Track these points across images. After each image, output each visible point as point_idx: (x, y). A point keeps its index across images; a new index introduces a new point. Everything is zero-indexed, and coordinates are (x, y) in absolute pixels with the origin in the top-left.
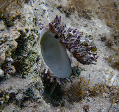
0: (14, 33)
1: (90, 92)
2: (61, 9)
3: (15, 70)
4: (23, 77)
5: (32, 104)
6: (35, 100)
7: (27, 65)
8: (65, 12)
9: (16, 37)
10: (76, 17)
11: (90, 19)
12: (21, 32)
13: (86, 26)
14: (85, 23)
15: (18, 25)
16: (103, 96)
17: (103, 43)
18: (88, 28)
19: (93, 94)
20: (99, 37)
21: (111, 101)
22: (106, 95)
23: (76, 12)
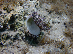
0: (10, 15)
1: (47, 42)
2: (47, 11)
3: (10, 28)
4: (15, 31)
5: (18, 41)
6: (19, 40)
7: (16, 27)
8: (49, 12)
9: (10, 16)
10: (54, 14)
11: (61, 15)
12: (13, 15)
13: (58, 18)
14: (58, 17)
15: (12, 12)
16: (53, 44)
17: (65, 25)
18: (59, 19)
19: (48, 43)
20: (64, 23)
21: (55, 47)
22: (54, 44)
23: (55, 12)
